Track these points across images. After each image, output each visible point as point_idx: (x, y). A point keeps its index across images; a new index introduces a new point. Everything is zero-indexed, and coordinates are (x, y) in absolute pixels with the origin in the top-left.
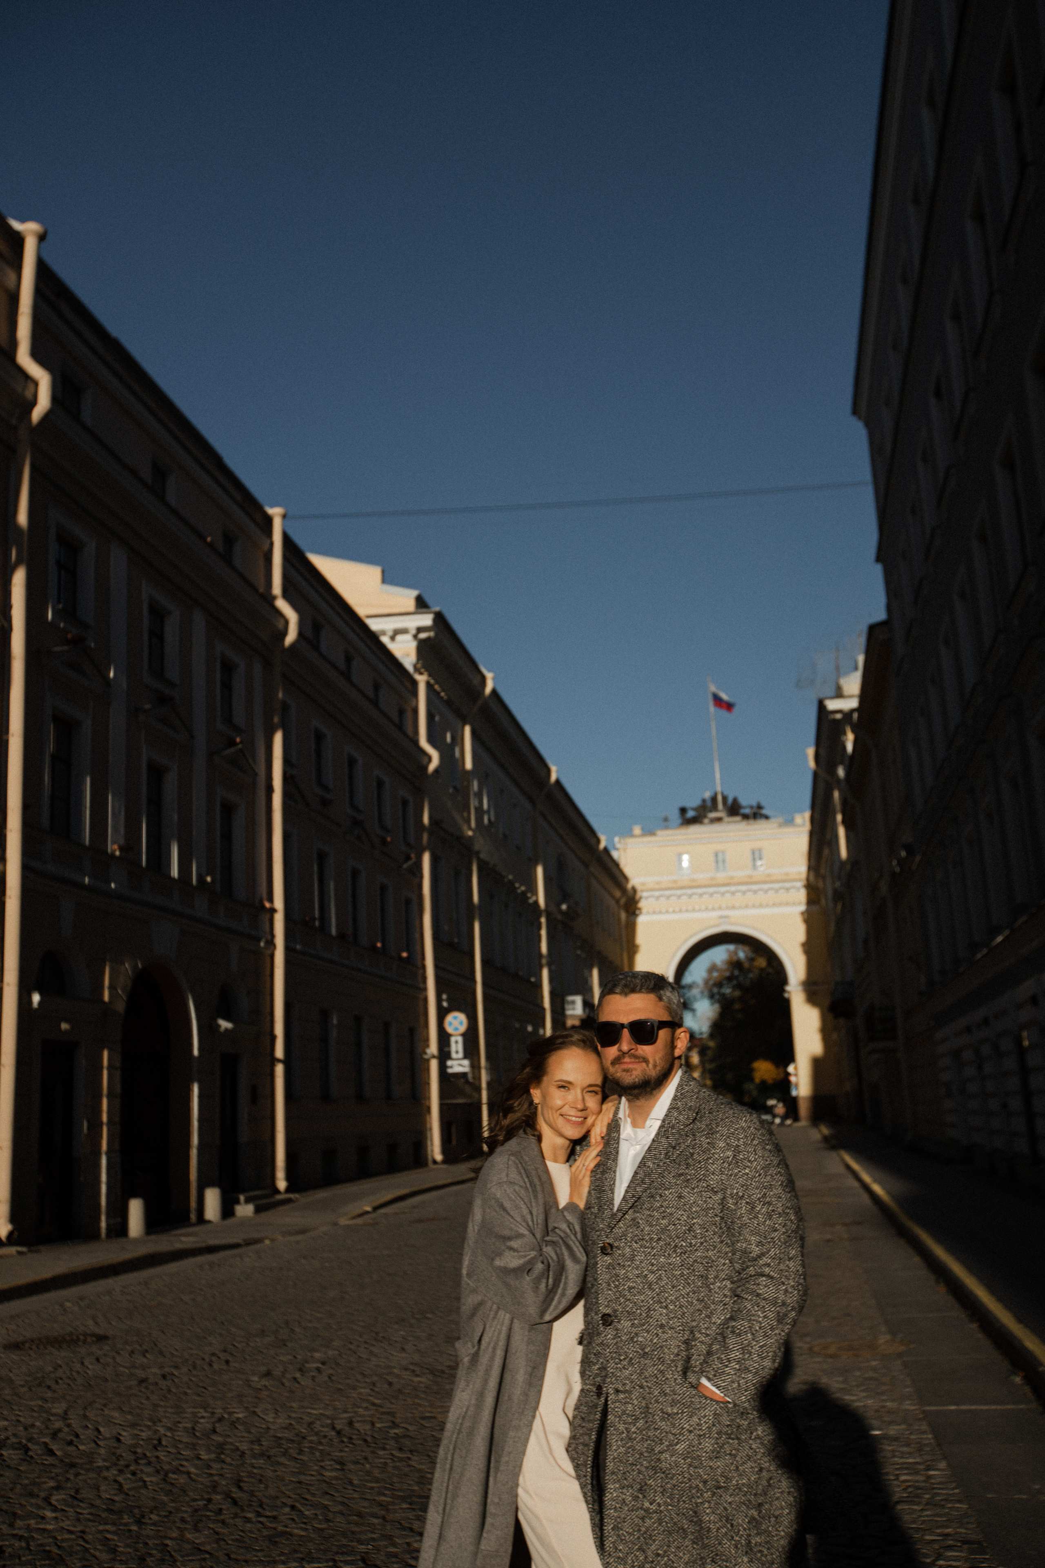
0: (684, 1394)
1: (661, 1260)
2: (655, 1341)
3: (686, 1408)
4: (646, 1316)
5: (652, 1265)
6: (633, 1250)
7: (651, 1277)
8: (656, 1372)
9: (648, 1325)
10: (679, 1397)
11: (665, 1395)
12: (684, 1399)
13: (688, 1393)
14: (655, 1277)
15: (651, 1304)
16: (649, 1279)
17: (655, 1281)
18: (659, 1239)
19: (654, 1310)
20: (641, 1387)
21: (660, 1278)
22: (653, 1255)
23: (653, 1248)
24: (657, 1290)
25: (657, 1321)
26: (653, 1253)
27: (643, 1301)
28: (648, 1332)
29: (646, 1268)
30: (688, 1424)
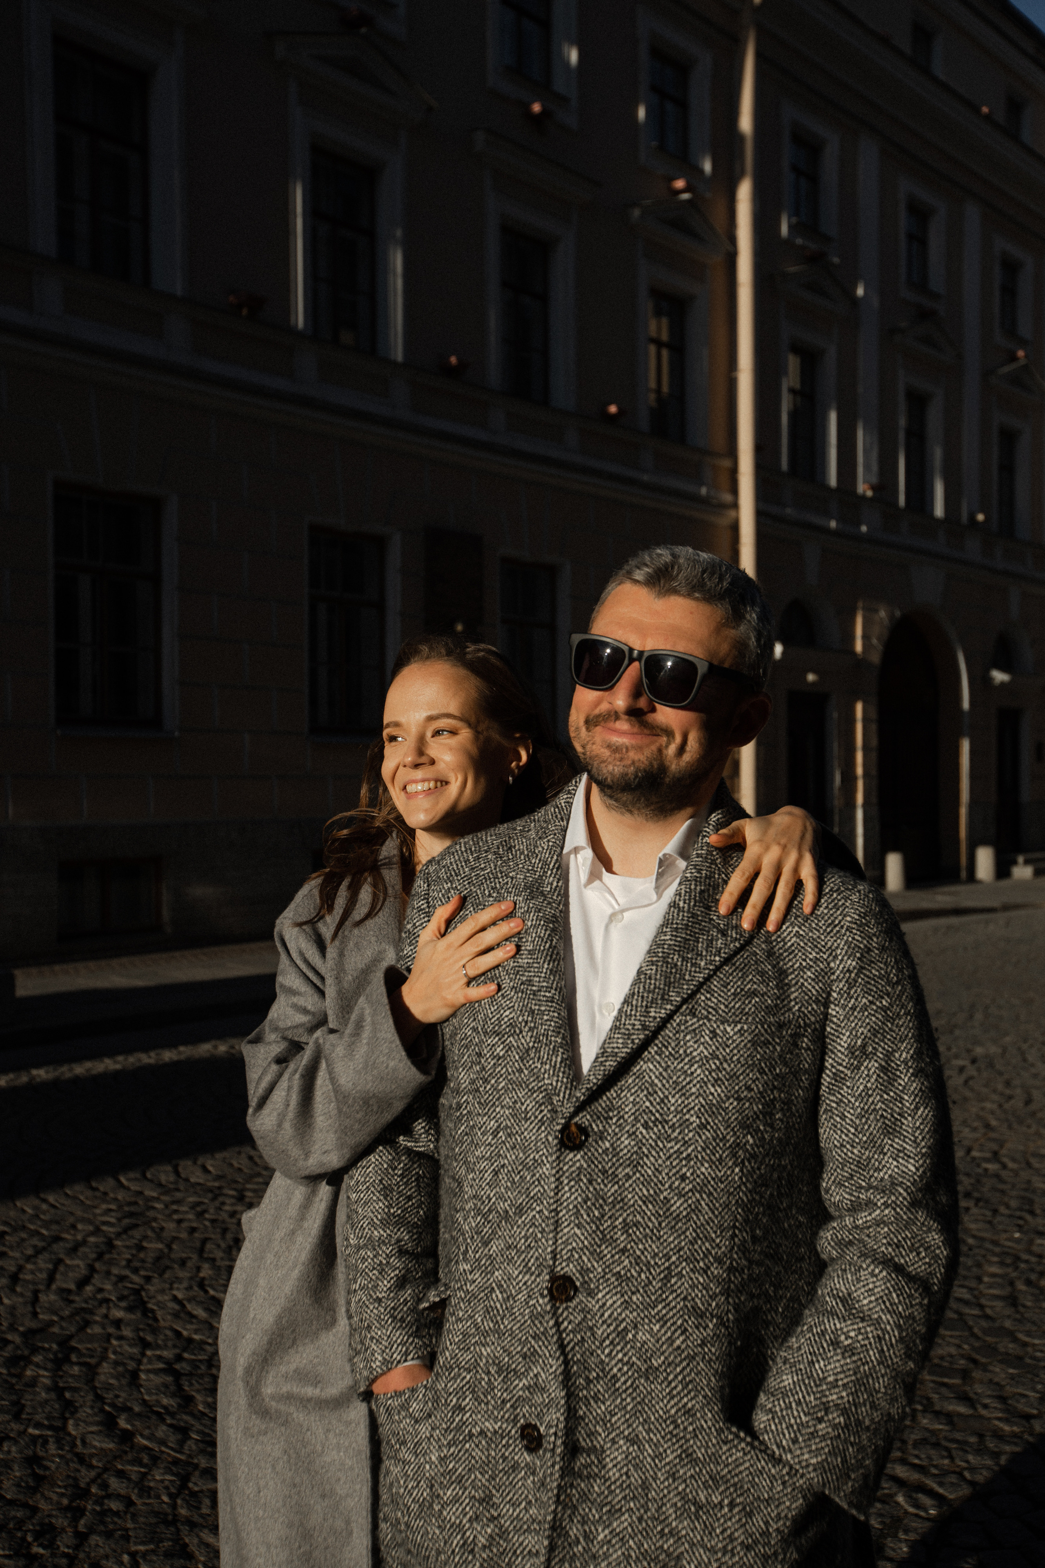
0: (737, 1466)
1: (703, 1170)
2: (678, 1342)
3: (738, 1496)
4: (661, 1288)
5: (683, 1178)
6: (640, 1144)
7: (677, 1205)
8: (673, 1411)
9: (664, 1307)
10: (726, 1470)
11: (695, 1462)
12: (736, 1475)
13: (747, 1464)
14: (685, 1205)
15: (674, 1263)
16: (674, 1208)
17: (684, 1213)
18: (702, 1126)
19: (680, 1275)
20: (633, 1440)
21: (696, 1209)
22: (685, 1159)
23: (686, 1142)
24: (688, 1233)
25: (685, 1299)
26: (684, 1155)
27: (656, 1255)
28: (664, 1321)
29: (667, 1186)
30: (740, 1531)
